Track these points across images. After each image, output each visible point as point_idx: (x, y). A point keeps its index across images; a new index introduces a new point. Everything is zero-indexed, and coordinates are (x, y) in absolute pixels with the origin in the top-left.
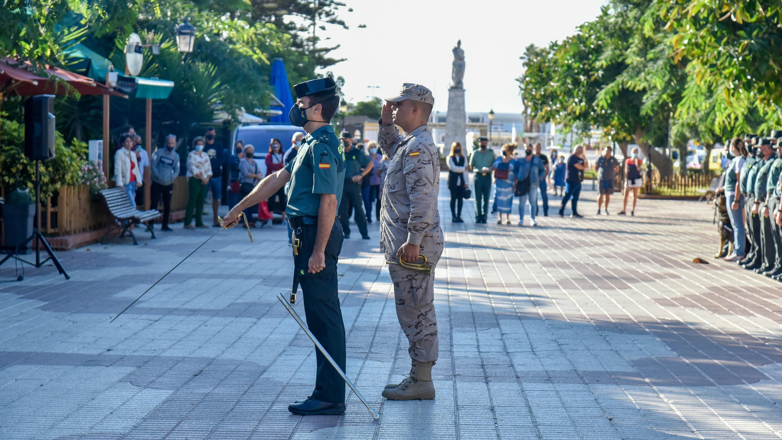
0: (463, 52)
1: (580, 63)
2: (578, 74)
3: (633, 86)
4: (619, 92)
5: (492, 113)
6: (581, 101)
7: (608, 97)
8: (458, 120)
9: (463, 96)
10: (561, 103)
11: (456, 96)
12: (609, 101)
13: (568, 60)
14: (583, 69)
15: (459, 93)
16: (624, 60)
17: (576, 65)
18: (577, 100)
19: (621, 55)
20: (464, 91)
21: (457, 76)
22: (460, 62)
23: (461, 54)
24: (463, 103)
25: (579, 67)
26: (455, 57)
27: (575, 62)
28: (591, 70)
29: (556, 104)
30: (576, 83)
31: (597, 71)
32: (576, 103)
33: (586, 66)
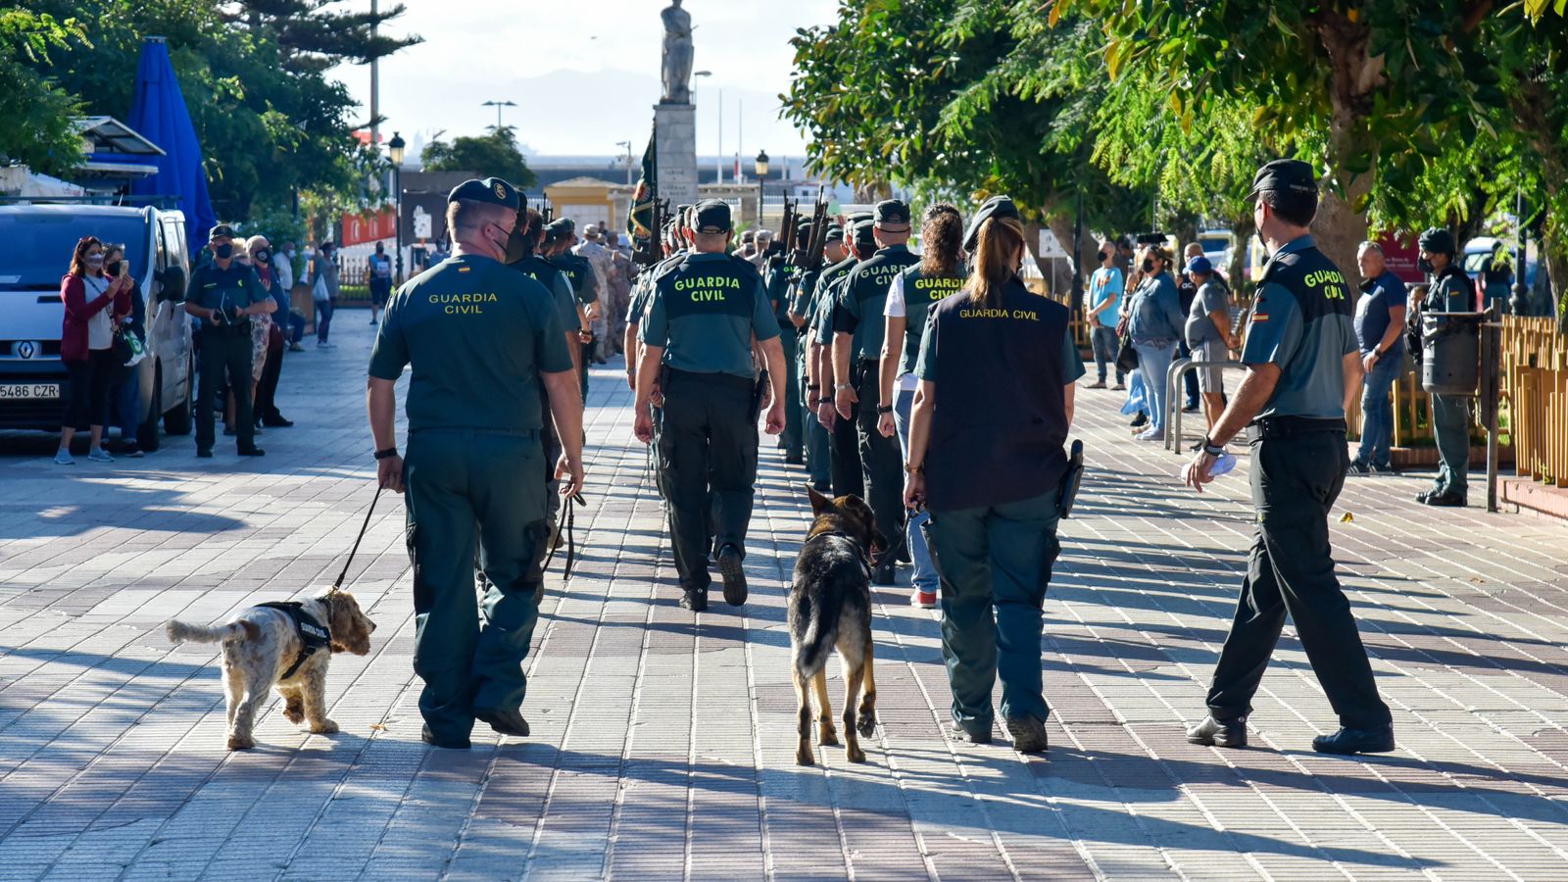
0: (687, 17)
1: (906, 36)
2: (902, 62)
3: (1027, 90)
4: (992, 104)
5: (763, 158)
6: (910, 129)
7: (966, 118)
8: (679, 178)
9: (691, 122)
10: (867, 134)
11: (673, 122)
12: (970, 126)
13: (878, 29)
14: (913, 51)
15: (680, 114)
16: (1007, 28)
17: (896, 42)
18: (900, 126)
19: (1001, 16)
20: (694, 108)
21: (673, 74)
22: (680, 41)
23: (681, 23)
24: (692, 137)
25: (903, 45)
26: (668, 29)
27: (895, 34)
28: (931, 54)
29: (856, 136)
30: (900, 85)
31: (947, 54)
32: (898, 134)
33: (920, 45)
